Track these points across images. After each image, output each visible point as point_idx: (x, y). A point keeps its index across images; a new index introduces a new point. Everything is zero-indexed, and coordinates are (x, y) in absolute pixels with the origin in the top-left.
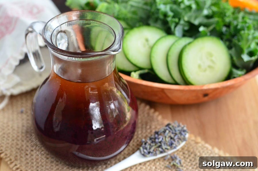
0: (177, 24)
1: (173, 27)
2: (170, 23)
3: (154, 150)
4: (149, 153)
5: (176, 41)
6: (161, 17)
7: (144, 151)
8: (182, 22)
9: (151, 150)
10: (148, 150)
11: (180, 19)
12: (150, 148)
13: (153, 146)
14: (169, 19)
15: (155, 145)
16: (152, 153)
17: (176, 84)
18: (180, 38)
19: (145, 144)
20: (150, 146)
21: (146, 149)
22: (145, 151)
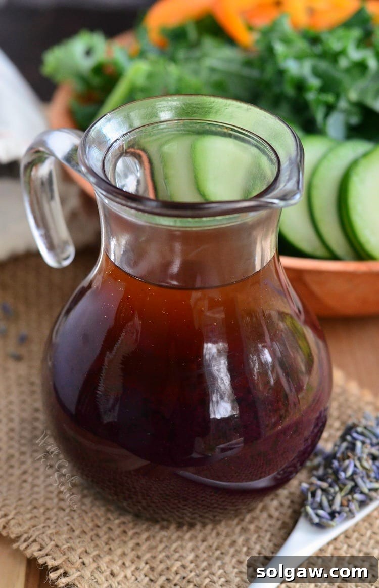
0: (330, 108)
1: (319, 115)
2: (313, 106)
3: (342, 505)
4: (332, 515)
5: (331, 150)
6: (290, 91)
7: (318, 515)
8: (343, 104)
9: (336, 506)
10: (329, 510)
11: (337, 96)
12: (331, 502)
13: (336, 493)
14: (311, 96)
15: (341, 490)
16: (339, 513)
17: (334, 257)
18: (338, 143)
19: (314, 495)
20: (327, 498)
21: (321, 506)
22: (321, 512)
